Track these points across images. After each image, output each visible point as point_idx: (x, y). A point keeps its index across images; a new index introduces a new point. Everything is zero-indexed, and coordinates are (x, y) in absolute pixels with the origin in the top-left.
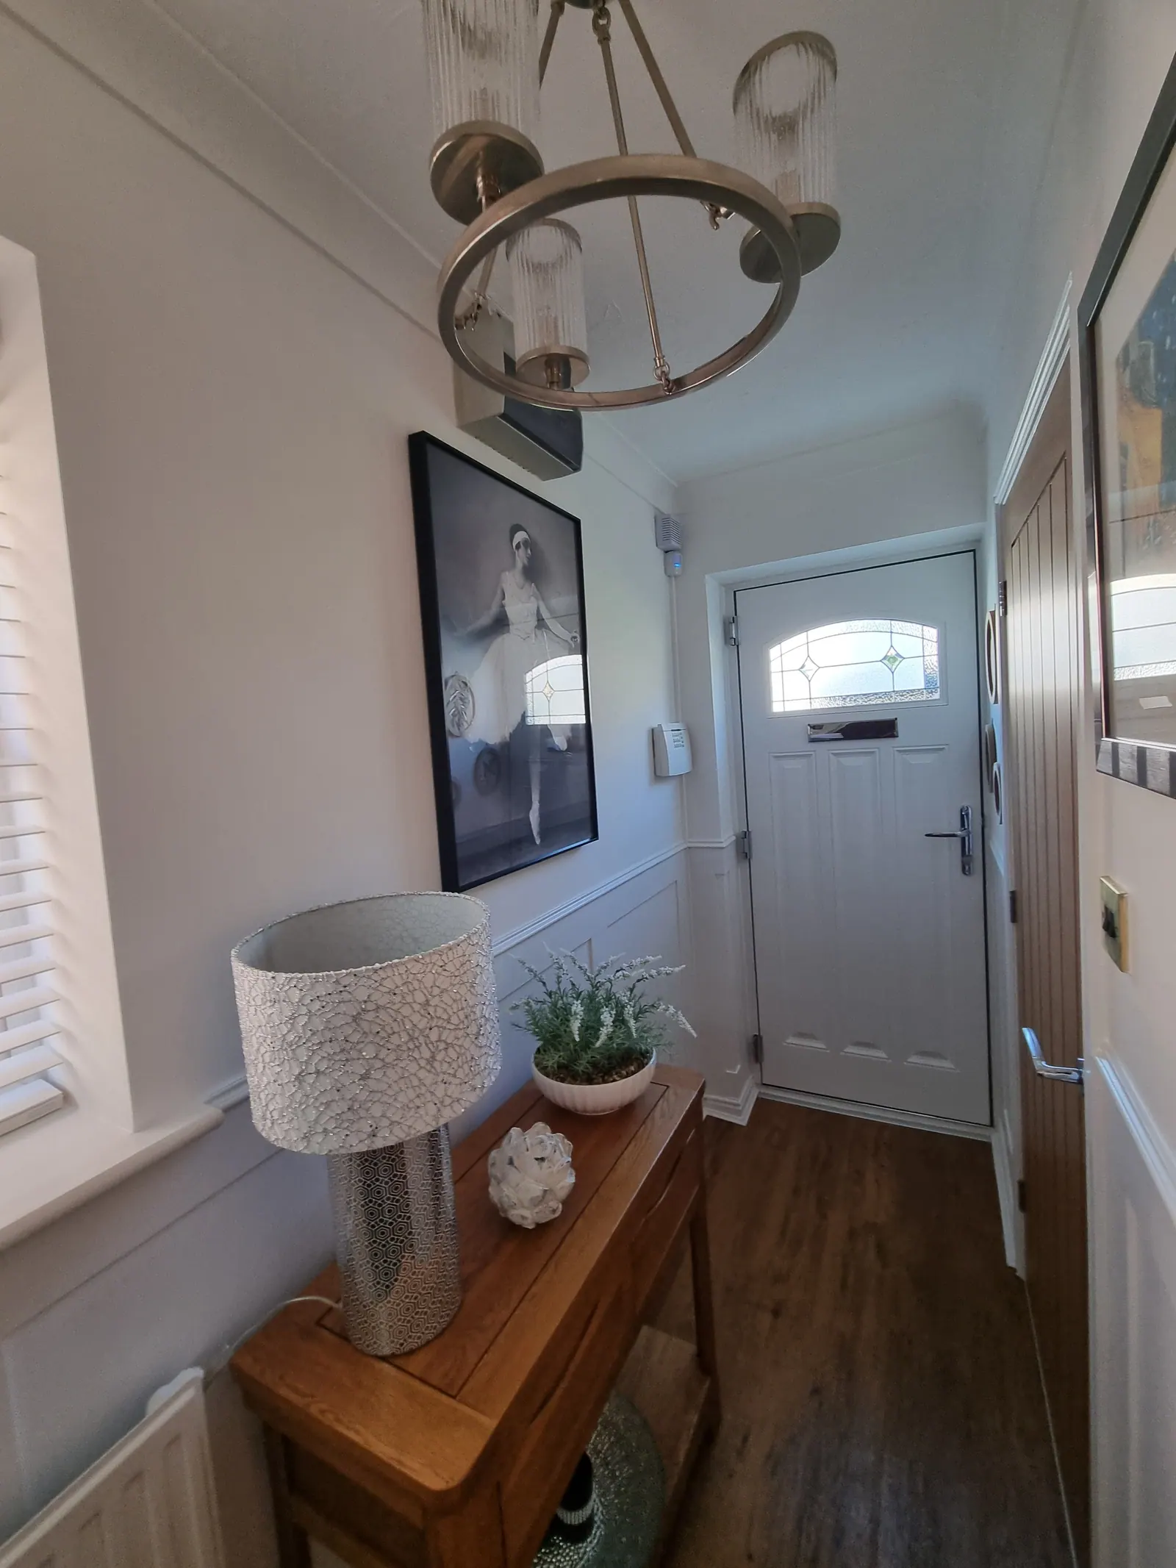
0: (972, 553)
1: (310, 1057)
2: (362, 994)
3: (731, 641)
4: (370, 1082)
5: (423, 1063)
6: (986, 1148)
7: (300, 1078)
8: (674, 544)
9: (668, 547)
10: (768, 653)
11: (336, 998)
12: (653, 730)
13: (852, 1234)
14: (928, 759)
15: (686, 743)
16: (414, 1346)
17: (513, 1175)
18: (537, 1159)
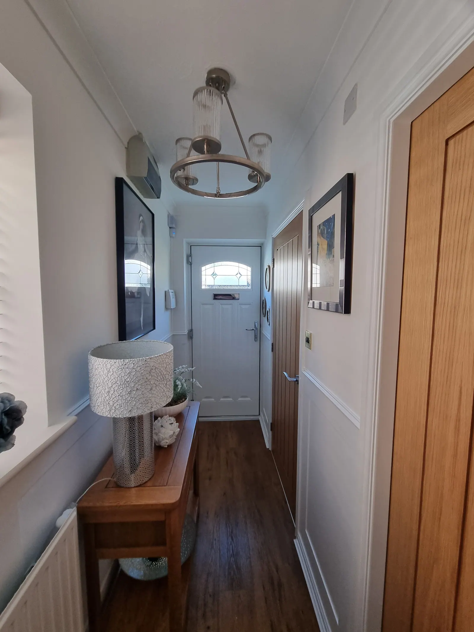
0: (260, 247)
1: (134, 385)
2: (152, 364)
3: (190, 263)
4: (152, 391)
5: (165, 385)
6: (258, 421)
7: (130, 393)
8: (174, 226)
9: (171, 226)
10: (201, 269)
11: (145, 366)
12: (166, 292)
13: (227, 453)
14: (247, 306)
15: (175, 297)
16: (147, 480)
17: (163, 430)
18: (170, 424)
